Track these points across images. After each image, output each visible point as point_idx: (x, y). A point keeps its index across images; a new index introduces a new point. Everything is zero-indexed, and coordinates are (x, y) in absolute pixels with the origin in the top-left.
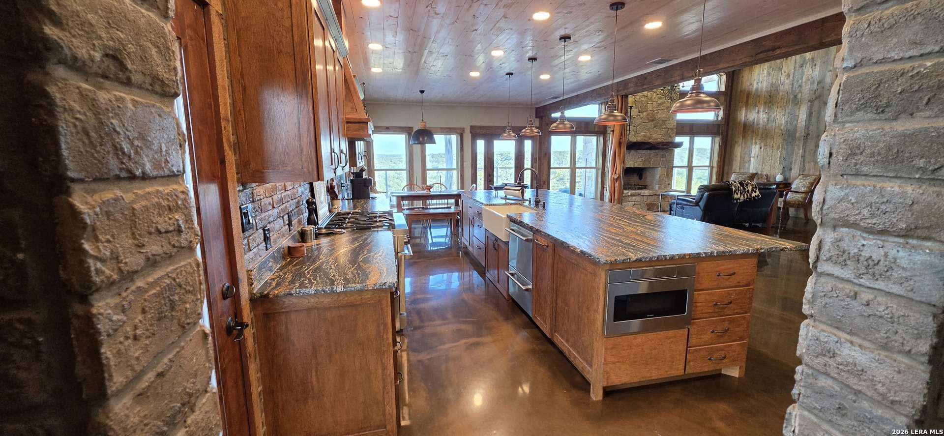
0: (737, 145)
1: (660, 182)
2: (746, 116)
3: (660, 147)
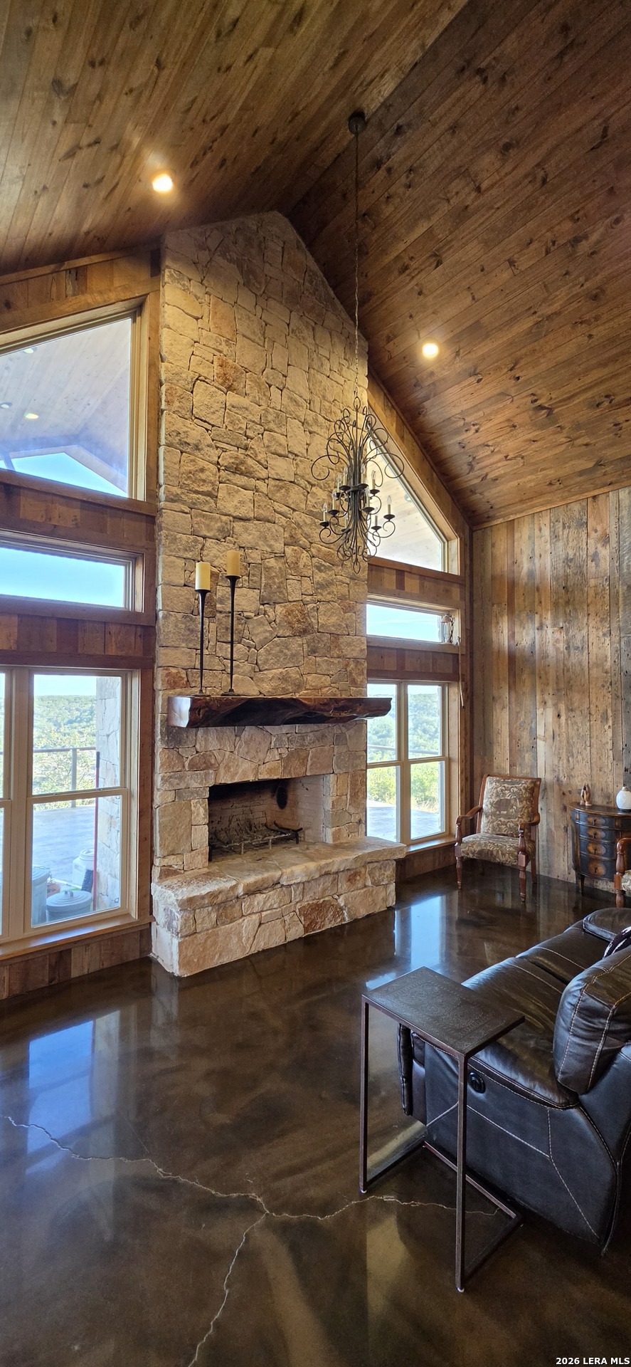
0: (497, 707)
1: (337, 817)
2: (512, 635)
3: (331, 713)
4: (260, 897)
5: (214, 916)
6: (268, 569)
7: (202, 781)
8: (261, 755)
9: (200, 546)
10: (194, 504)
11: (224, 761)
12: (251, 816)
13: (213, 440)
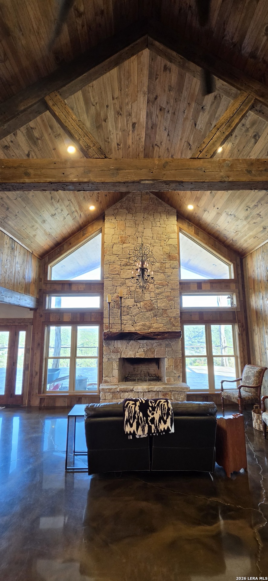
1: (169, 374)
2: (256, 302)
4: (127, 394)
5: (111, 396)
6: (137, 292)
7: (116, 356)
8: (136, 350)
9: (115, 289)
10: (113, 278)
11: (123, 351)
12: (149, 371)
13: (119, 259)
